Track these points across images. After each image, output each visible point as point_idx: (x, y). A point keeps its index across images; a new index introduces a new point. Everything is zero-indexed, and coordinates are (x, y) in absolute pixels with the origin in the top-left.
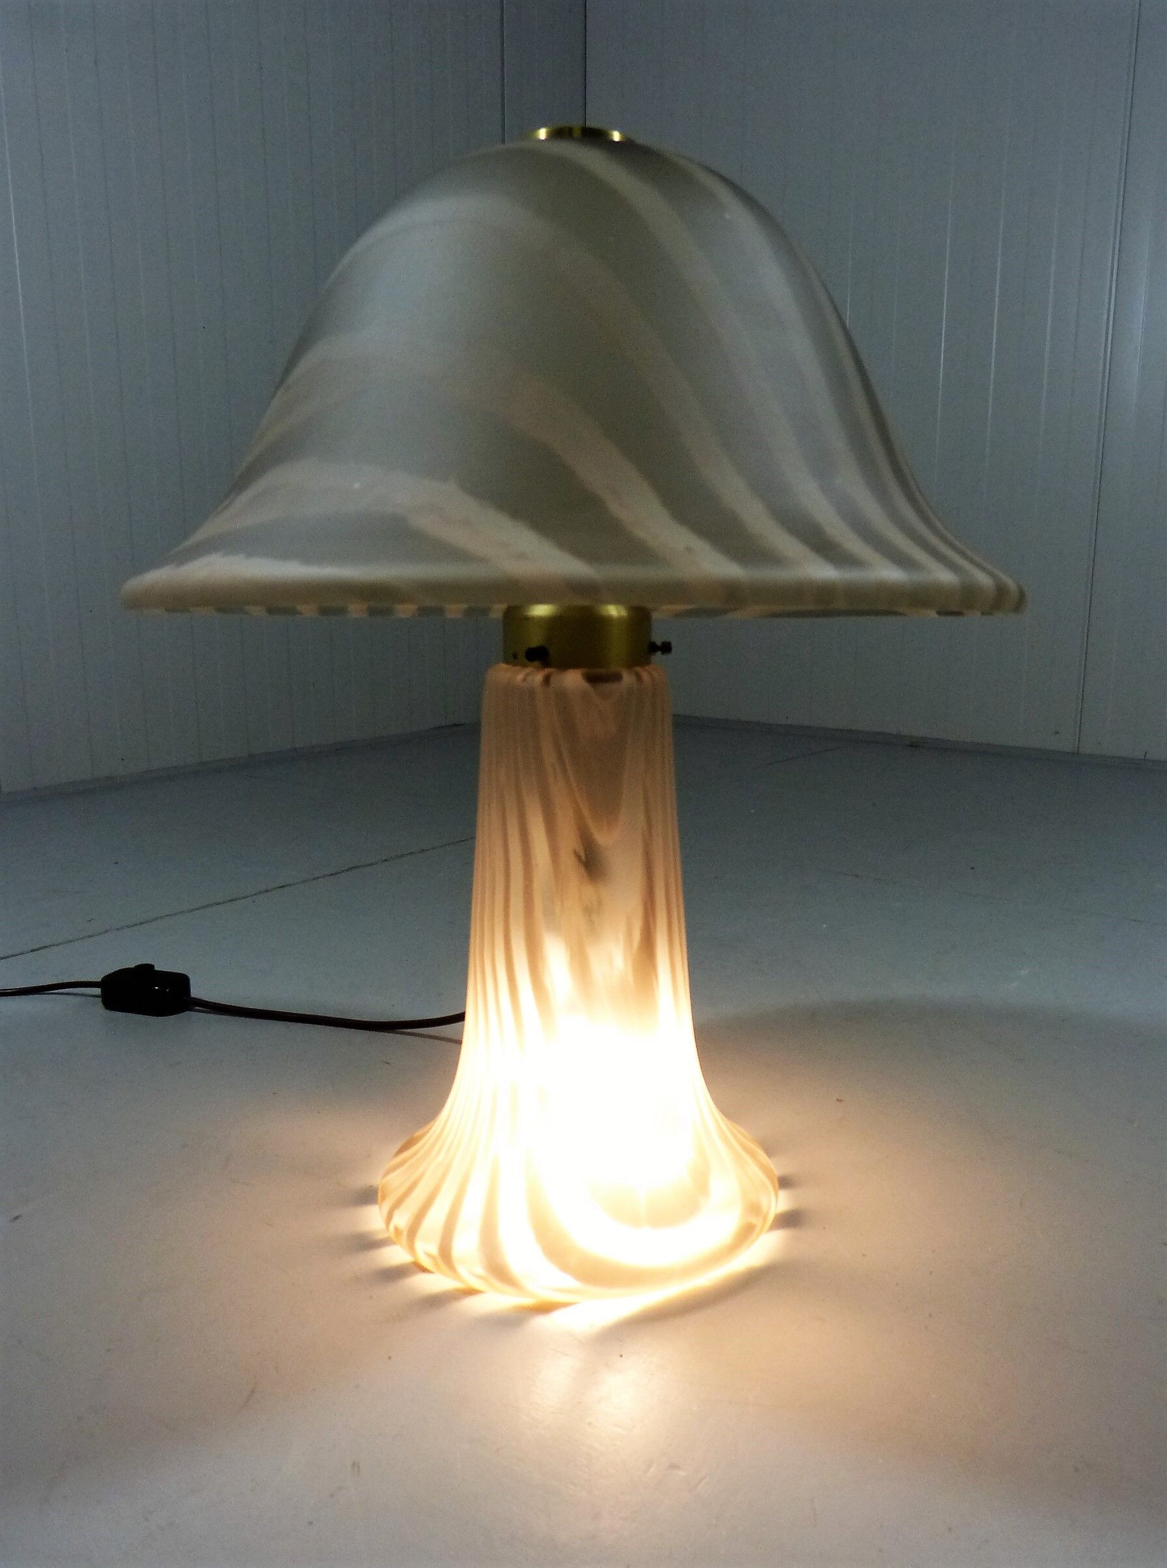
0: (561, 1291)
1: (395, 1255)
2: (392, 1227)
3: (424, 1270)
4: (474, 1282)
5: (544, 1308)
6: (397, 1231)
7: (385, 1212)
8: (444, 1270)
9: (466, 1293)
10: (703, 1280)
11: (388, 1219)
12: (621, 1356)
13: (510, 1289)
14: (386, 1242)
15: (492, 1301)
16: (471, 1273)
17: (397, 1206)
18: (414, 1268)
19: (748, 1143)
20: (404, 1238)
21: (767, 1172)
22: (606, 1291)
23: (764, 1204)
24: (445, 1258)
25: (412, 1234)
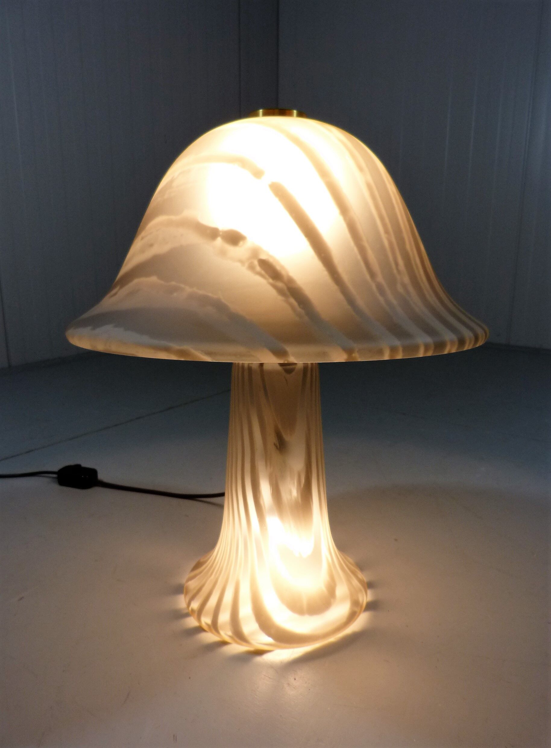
0: (266, 644)
1: (192, 622)
2: (190, 609)
3: (205, 631)
4: (227, 639)
5: (260, 653)
6: (193, 610)
7: (187, 600)
8: (214, 631)
9: (224, 643)
10: (332, 639)
11: (189, 604)
12: (295, 679)
13: (244, 644)
14: (187, 615)
15: (237, 648)
16: (226, 634)
17: (192, 598)
18: (200, 629)
19: (353, 568)
20: (196, 614)
21: (361, 581)
22: (288, 645)
23: (361, 599)
24: (214, 626)
25: (199, 613)
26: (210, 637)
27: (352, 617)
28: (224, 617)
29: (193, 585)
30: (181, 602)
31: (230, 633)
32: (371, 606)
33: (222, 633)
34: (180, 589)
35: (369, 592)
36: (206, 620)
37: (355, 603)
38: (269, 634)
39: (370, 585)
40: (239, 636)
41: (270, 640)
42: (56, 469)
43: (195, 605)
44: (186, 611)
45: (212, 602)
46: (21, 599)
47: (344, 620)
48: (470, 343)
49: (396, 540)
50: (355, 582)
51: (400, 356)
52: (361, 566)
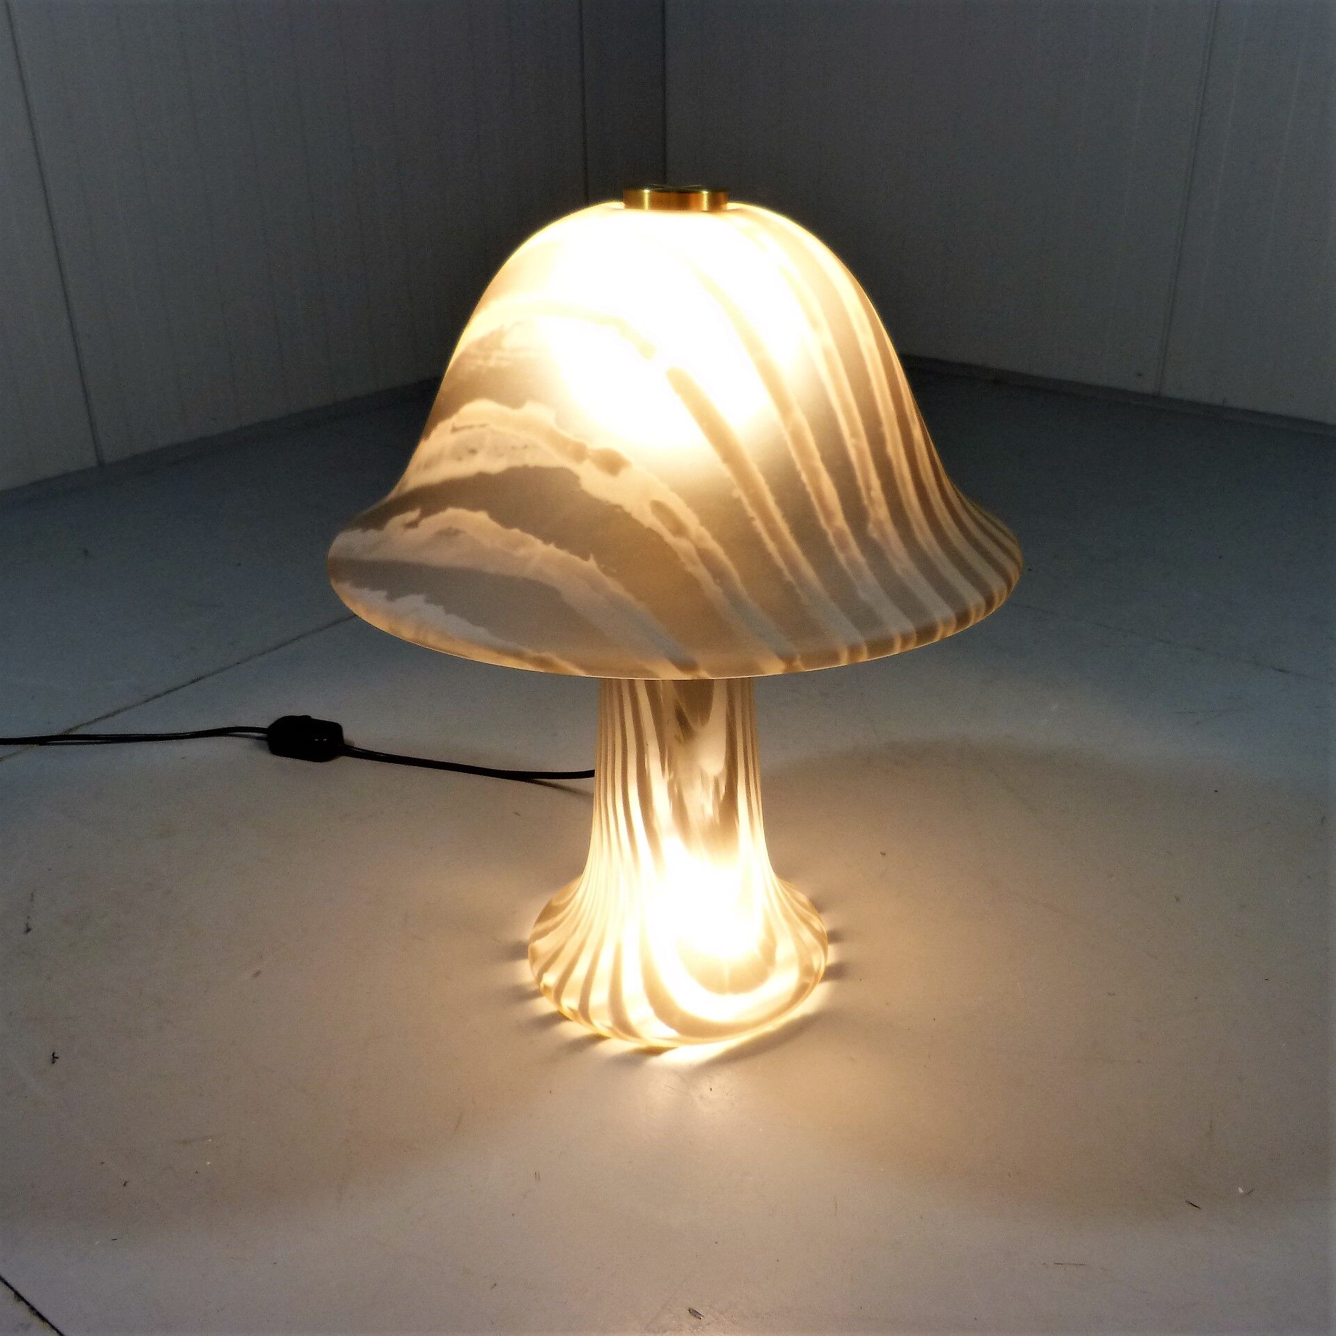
0: (665, 1039)
1: (545, 1006)
2: (542, 985)
3: (567, 1019)
4: (604, 1031)
5: (655, 1051)
6: (546, 988)
7: (536, 973)
8: (582, 1020)
9: (599, 1038)
10: (770, 1028)
11: (539, 978)
12: (711, 1089)
13: (630, 1038)
14: (537, 994)
15: (618, 1046)
16: (603, 1025)
17: (545, 969)
18: (559, 1017)
19: (804, 912)
20: (552, 995)
21: (816, 934)
22: (700, 1040)
23: (816, 964)
24: (583, 1012)
25: (558, 992)
26: (575, 1029)
27: (802, 991)
28: (599, 997)
29: (543, 946)
30: (525, 972)
31: (609, 1023)
32: (834, 973)
33: (596, 1022)
34: (520, 951)
35: (831, 948)
36: (570, 1003)
37: (808, 971)
38: (671, 1024)
39: (834, 937)
40: (623, 1027)
41: (673, 1033)
42: (265, 724)
43: (550, 979)
44: (535, 988)
45: (579, 973)
46: (258, 974)
47: (789, 998)
48: (977, 616)
49: (883, 854)
50: (808, 936)
51: (864, 658)
52: (818, 906)
